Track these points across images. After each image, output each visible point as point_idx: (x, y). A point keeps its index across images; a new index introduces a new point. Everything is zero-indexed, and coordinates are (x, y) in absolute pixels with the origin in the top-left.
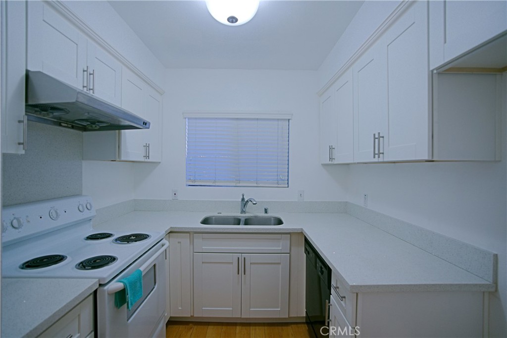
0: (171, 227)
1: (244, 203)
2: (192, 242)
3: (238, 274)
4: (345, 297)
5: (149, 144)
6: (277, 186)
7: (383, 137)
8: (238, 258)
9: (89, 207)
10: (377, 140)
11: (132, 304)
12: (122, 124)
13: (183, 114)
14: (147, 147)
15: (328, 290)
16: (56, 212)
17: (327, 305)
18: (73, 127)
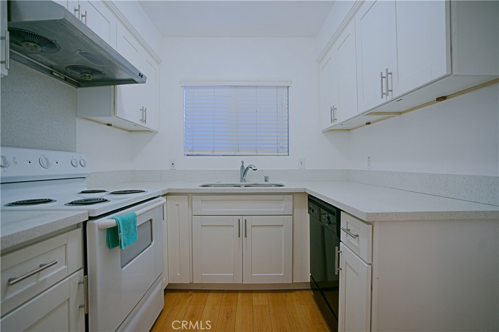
0: (168, 189)
1: (244, 171)
2: (190, 205)
3: (239, 237)
4: (357, 236)
5: (146, 108)
6: (277, 154)
7: (391, 74)
8: (239, 220)
9: (83, 164)
10: (384, 79)
11: (125, 245)
12: (118, 77)
13: (180, 82)
14: (144, 110)
15: (337, 237)
16: (47, 160)
17: (337, 252)
18: (66, 79)
